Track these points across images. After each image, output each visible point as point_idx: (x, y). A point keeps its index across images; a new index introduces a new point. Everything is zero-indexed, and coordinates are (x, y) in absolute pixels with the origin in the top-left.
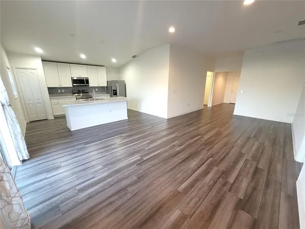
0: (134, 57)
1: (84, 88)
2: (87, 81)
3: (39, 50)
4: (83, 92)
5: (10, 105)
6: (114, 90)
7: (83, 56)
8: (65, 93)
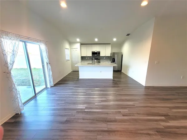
0: (128, 35)
1: (98, 57)
2: (99, 53)
3: (78, 40)
4: (97, 59)
5: (49, 64)
6: (113, 59)
7: (96, 40)
8: (89, 59)
